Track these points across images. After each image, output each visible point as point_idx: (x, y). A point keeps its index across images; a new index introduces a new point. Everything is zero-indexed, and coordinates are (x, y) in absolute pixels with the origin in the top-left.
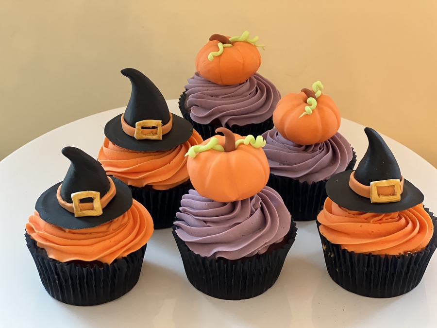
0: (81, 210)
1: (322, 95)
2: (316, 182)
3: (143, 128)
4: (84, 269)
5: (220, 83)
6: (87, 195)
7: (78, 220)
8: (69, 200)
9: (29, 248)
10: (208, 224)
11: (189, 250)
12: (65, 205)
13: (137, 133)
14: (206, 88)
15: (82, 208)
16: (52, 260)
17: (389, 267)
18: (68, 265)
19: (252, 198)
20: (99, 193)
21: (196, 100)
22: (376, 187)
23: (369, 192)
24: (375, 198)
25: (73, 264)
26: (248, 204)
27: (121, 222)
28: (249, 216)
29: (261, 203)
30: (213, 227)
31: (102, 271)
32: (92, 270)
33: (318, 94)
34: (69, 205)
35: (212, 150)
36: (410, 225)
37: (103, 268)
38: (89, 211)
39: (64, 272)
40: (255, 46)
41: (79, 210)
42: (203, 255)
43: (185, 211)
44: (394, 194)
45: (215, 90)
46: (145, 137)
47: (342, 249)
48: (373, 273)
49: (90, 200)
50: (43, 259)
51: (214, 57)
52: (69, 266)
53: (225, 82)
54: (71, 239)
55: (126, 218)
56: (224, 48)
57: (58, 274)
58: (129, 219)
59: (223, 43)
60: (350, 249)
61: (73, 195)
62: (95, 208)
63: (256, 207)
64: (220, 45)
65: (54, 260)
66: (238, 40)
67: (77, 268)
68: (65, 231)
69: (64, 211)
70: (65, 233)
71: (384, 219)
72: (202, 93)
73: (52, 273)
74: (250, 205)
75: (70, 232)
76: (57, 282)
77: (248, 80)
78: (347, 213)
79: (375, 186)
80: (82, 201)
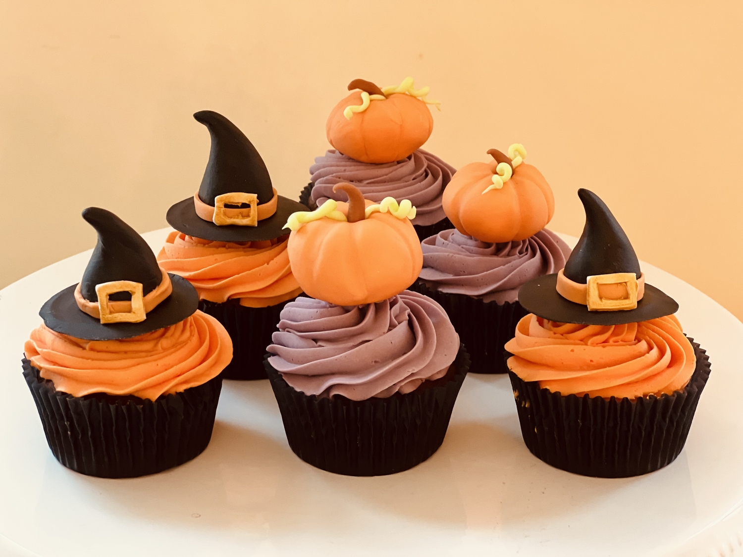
0: (111, 313)
1: (522, 164)
2: (511, 302)
3: (227, 206)
4: (111, 406)
5: (364, 158)
6: (121, 288)
7: (106, 328)
8: (92, 297)
9: (25, 377)
10: (320, 343)
11: (287, 385)
12: (86, 306)
13: (217, 215)
14: (343, 168)
15: (112, 309)
16: (60, 394)
17: (619, 419)
18: (85, 400)
19: (393, 304)
20: (141, 285)
21: (325, 187)
22: (595, 285)
23: (585, 294)
24: (595, 303)
25: (94, 399)
26: (387, 312)
27: (178, 339)
28: (386, 330)
29: (409, 315)
30: (327, 347)
31: (141, 411)
32: (124, 407)
33: (516, 161)
34: (92, 304)
35: (326, 218)
36: (655, 352)
37: (142, 406)
38: (124, 314)
39: (79, 414)
40: (424, 103)
41: (108, 311)
42: (308, 393)
43: (285, 328)
44: (627, 297)
45: (357, 170)
46: (229, 221)
47: (542, 388)
48: (592, 430)
49: (126, 296)
50: (46, 393)
51: (354, 113)
52: (87, 402)
53: (373, 158)
54: (93, 360)
55: (187, 334)
56: (371, 101)
57: (70, 419)
58: (191, 335)
59: (370, 94)
60: (553, 389)
61: (98, 287)
62: (133, 310)
63: (400, 320)
64: (365, 95)
65: (63, 394)
66: (395, 91)
67: (101, 404)
68: (84, 349)
69: (85, 315)
70: (85, 351)
71: (611, 341)
72: (336, 177)
73: (62, 418)
74: (390, 314)
75: (92, 349)
76: (69, 433)
77: (413, 159)
78: (552, 332)
79: (594, 282)
80: (113, 297)
